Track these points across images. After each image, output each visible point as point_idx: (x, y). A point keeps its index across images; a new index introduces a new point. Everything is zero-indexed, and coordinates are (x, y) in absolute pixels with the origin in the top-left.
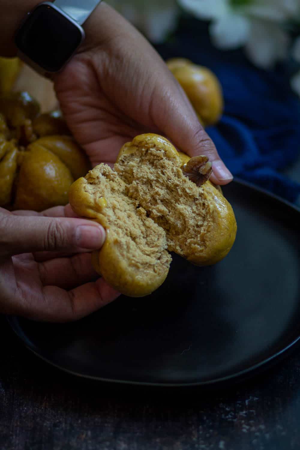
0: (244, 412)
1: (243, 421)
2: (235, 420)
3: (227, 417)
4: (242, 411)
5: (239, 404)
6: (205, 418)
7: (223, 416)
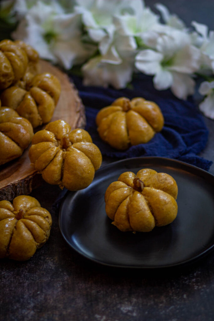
0: (194, 279)
1: (194, 284)
2: (190, 284)
3: (186, 282)
4: (193, 279)
5: (192, 275)
6: (174, 283)
7: (184, 282)
